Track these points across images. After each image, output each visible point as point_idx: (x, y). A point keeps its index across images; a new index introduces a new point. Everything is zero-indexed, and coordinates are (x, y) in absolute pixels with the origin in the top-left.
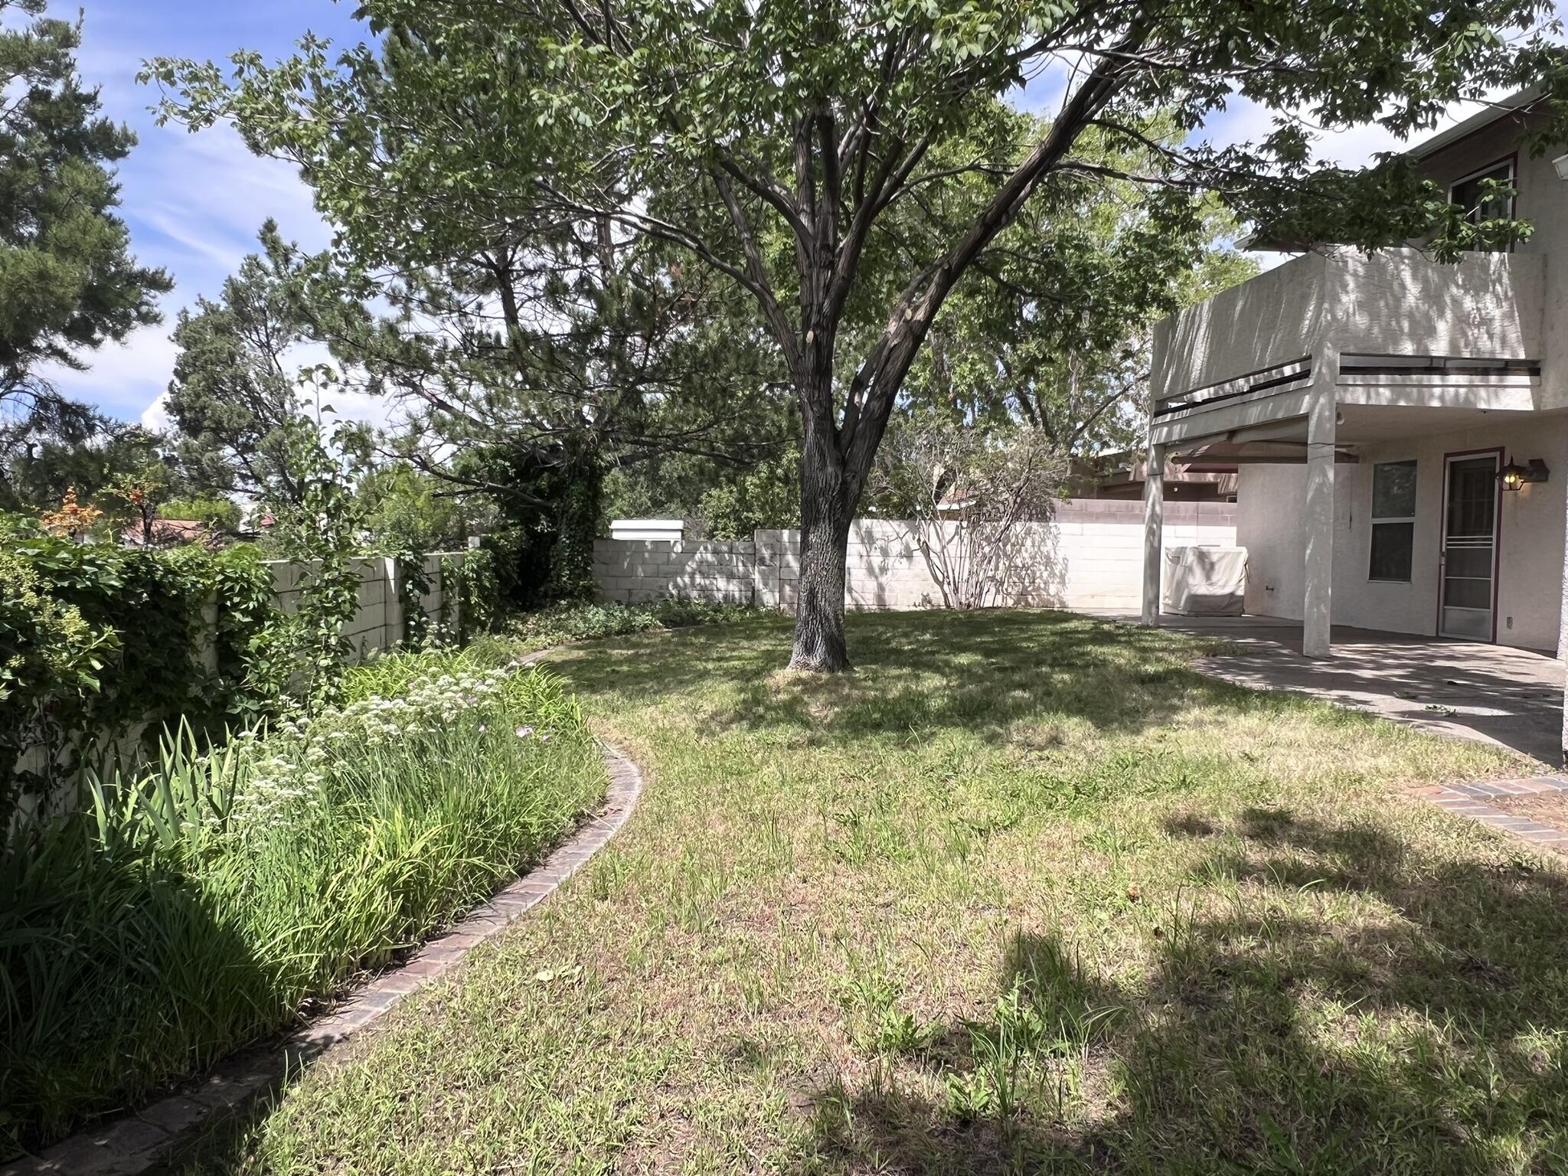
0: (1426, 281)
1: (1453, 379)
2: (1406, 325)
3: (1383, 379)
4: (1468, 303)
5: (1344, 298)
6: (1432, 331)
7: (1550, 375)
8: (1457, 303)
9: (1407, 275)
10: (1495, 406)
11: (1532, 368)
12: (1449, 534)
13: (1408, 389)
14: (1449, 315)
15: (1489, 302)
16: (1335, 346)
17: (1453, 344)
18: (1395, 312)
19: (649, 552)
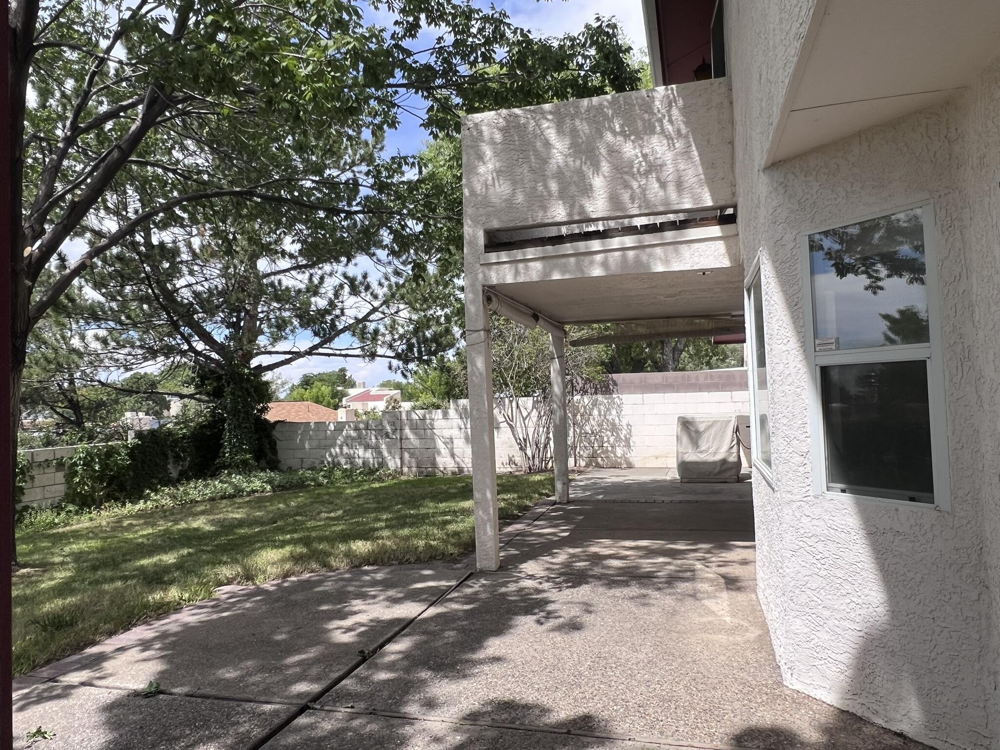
0: (574, 133)
1: (615, 242)
2: (554, 186)
3: (531, 252)
4: (629, 150)
5: (482, 169)
6: (587, 190)
8: (613, 151)
9: (551, 134)
10: (676, 266)
11: (723, 216)
13: (564, 260)
14: (605, 167)
15: (657, 146)
16: (476, 222)
17: (614, 199)
18: (540, 171)
19: (312, 430)
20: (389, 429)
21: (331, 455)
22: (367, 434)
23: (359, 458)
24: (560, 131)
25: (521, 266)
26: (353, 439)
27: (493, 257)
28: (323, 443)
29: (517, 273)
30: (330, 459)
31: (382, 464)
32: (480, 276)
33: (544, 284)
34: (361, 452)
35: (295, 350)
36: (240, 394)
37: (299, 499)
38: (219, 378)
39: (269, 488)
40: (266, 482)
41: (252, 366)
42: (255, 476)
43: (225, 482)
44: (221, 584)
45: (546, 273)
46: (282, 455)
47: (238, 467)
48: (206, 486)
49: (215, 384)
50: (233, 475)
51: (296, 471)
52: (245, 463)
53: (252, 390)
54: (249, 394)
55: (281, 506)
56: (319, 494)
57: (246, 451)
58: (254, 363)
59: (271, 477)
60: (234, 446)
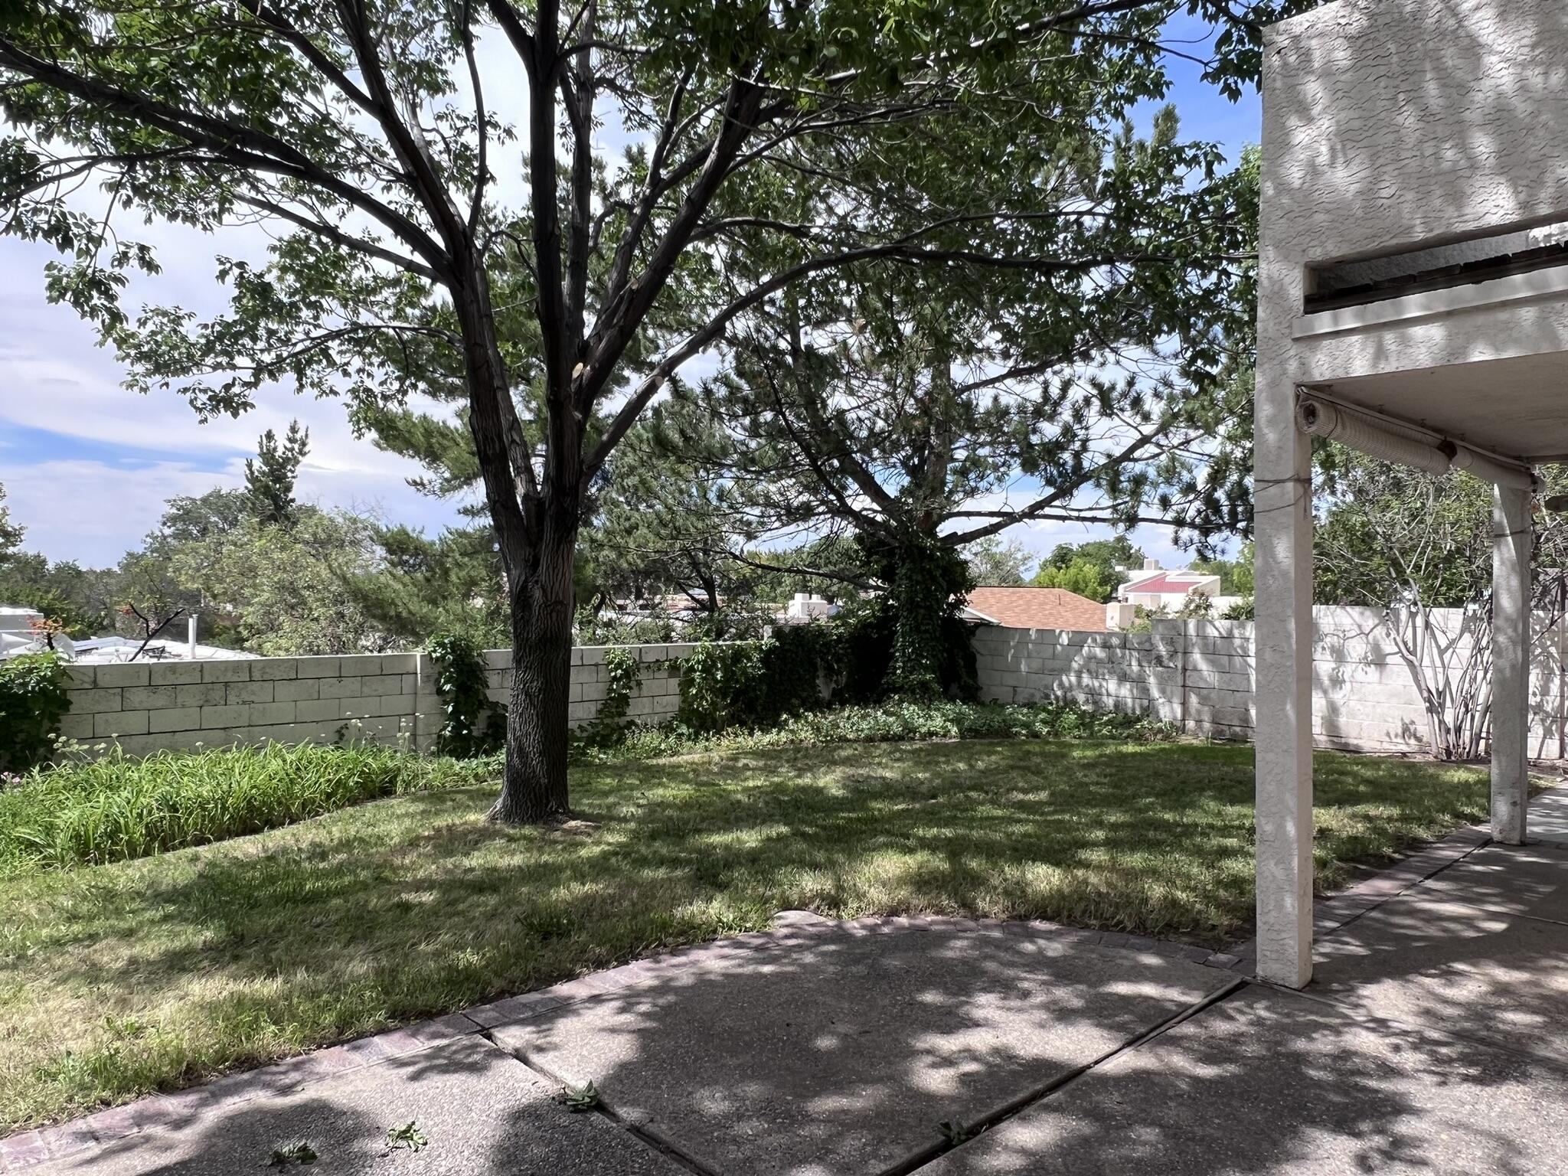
18: (1451, 123)
19: (1034, 643)
20: (1162, 649)
21: (1061, 685)
22: (1123, 657)
23: (1109, 695)
24: (1509, 10)
25: (1391, 336)
26: (1099, 662)
27: (1324, 321)
28: (1050, 664)
29: (1380, 353)
30: (1059, 693)
31: (1149, 710)
32: (1292, 366)
33: (1450, 374)
34: (1112, 685)
35: (1007, 509)
36: (919, 578)
37: (993, 758)
38: (891, 553)
39: (954, 730)
40: (952, 721)
41: (941, 535)
42: (938, 710)
43: (892, 714)
44: (787, 906)
45: (1456, 347)
46: (983, 677)
47: (913, 692)
48: (863, 717)
49: (885, 562)
50: (905, 705)
51: (1003, 706)
52: (924, 686)
53: (938, 573)
54: (934, 579)
55: (962, 766)
56: (1028, 752)
57: (926, 668)
58: (944, 529)
59: (960, 713)
60: (909, 660)
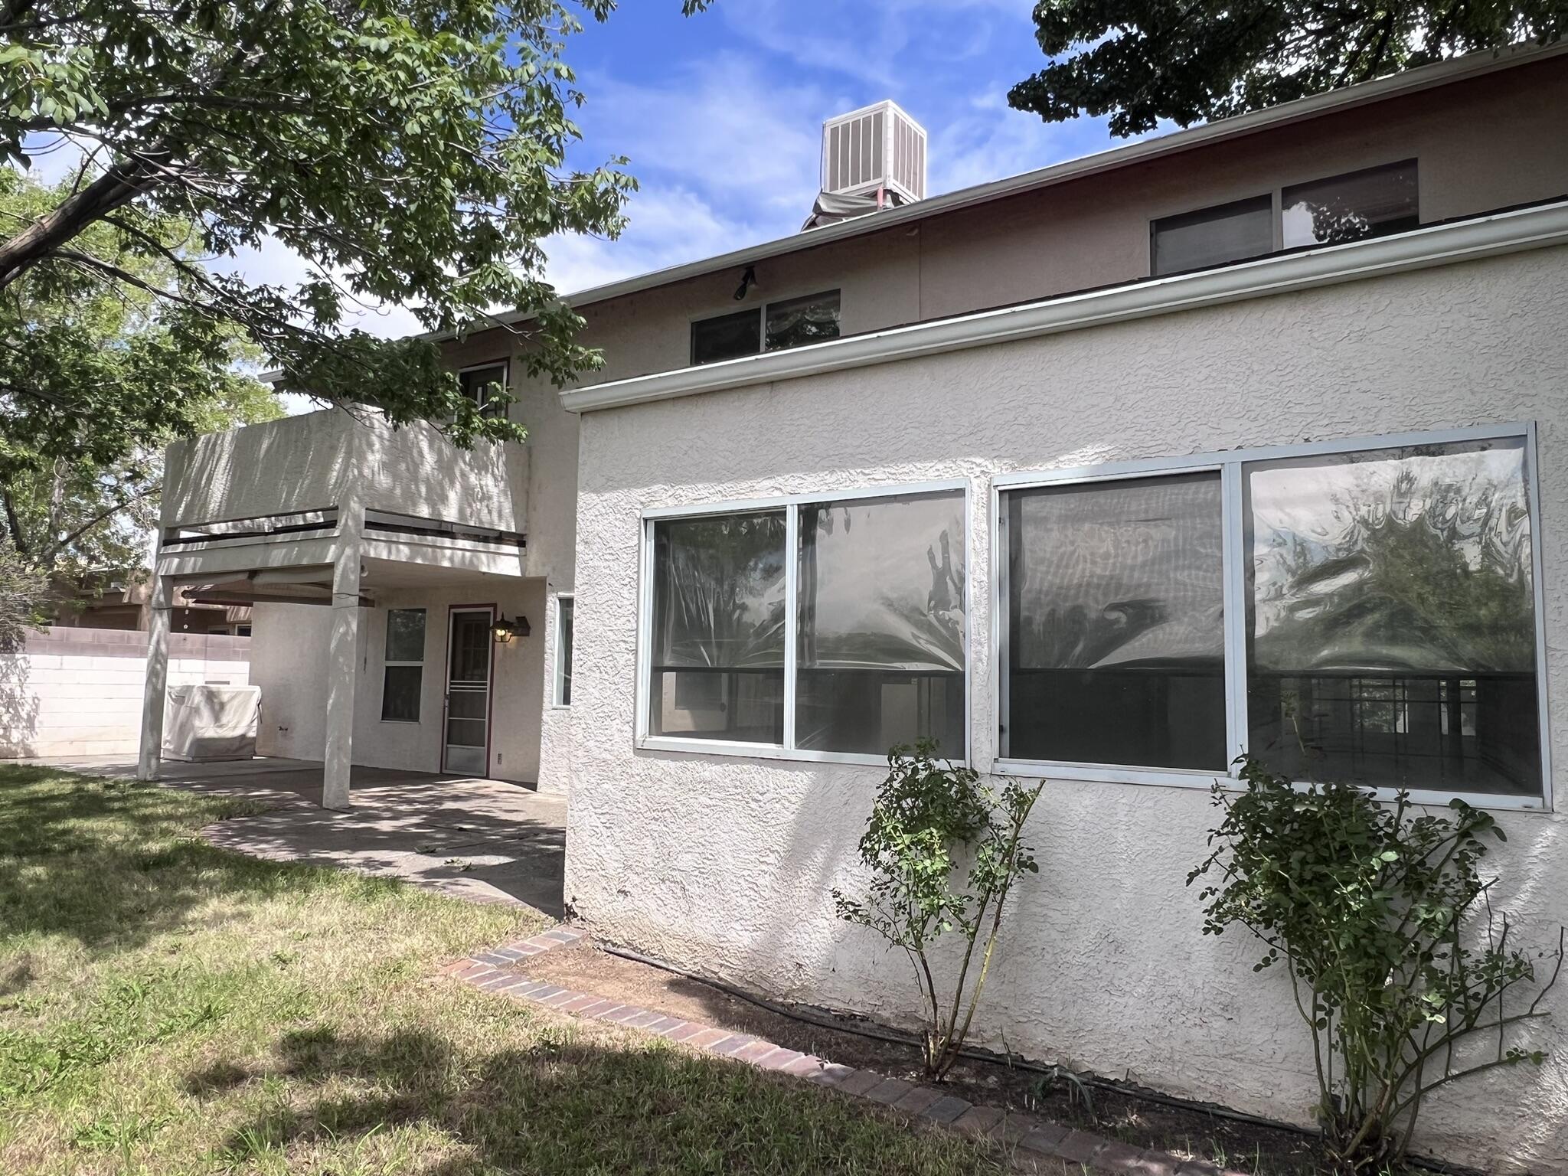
0: (440, 452)
1: (461, 543)
2: (423, 489)
3: (404, 537)
4: (473, 478)
5: (370, 457)
6: (444, 499)
7: (533, 547)
8: (463, 475)
9: (424, 445)
10: (494, 571)
11: (520, 541)
12: (452, 678)
13: (424, 549)
14: (458, 486)
15: (488, 481)
16: (361, 501)
17: (461, 511)
18: (415, 477)
24: (431, 446)
25: (394, 547)
27: (374, 534)
29: (390, 552)
32: (361, 550)
33: (409, 565)
45: (413, 556)
